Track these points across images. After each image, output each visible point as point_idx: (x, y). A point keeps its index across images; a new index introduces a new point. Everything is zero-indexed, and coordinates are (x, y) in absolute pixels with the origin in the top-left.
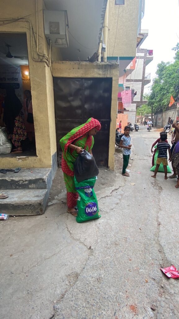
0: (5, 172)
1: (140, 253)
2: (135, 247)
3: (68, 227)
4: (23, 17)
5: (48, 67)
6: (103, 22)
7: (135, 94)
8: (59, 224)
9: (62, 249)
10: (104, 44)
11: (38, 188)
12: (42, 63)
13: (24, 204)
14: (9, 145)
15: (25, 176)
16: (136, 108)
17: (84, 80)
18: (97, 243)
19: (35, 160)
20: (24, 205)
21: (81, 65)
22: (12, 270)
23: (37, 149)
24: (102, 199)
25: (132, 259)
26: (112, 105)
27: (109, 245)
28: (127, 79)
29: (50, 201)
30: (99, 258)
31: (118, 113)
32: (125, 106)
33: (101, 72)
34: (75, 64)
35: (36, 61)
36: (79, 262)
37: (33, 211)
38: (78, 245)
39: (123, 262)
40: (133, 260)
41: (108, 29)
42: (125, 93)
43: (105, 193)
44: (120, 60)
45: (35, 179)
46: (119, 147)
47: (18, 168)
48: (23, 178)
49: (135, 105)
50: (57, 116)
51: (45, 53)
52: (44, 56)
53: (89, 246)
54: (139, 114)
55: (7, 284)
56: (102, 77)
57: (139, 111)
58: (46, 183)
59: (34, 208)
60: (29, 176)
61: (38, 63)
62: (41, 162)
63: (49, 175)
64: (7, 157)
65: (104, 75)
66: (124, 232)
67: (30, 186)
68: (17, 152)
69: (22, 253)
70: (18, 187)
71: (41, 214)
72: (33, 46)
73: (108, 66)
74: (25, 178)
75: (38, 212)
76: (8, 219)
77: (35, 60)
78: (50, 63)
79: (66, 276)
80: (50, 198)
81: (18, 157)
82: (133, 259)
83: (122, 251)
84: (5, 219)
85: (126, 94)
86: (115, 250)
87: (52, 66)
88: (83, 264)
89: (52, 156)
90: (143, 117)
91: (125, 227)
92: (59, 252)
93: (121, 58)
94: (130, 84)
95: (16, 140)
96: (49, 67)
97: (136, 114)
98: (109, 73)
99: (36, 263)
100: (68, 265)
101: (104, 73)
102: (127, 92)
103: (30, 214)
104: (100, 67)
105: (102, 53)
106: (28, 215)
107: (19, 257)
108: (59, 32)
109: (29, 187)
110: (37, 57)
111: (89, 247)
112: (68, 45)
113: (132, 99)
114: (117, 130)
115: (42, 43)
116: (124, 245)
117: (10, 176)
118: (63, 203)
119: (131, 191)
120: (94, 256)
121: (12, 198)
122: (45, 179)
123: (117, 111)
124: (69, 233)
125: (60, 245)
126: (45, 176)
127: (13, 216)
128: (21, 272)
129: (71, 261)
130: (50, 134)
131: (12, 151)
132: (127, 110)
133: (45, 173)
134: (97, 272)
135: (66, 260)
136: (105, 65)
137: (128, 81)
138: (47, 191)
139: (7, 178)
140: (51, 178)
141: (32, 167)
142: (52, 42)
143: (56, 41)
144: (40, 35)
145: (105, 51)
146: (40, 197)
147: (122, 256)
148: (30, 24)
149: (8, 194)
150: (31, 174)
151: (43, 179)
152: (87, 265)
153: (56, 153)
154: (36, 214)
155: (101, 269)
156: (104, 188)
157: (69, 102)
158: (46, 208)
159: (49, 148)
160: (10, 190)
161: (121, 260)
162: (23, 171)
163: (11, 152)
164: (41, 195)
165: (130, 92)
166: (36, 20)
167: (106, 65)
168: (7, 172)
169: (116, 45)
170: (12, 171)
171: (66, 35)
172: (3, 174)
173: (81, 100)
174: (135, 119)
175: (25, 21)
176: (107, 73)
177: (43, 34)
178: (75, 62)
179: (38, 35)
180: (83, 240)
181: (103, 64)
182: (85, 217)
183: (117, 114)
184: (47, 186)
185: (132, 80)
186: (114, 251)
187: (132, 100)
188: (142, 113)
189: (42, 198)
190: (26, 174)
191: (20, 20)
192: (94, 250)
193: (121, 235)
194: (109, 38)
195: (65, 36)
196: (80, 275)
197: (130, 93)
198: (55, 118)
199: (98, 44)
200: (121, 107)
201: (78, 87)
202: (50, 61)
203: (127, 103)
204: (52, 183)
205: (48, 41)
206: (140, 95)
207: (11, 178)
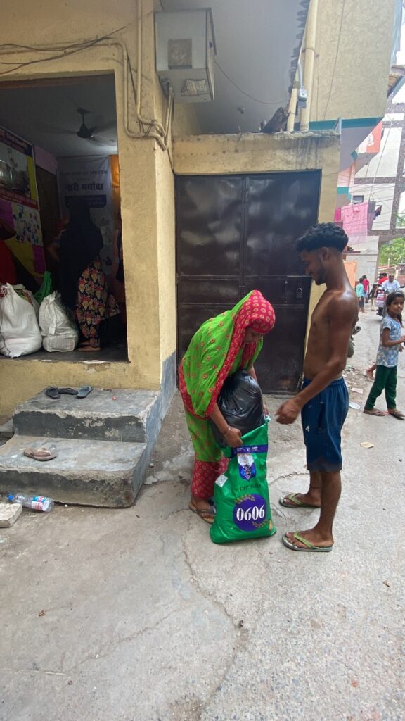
0: (56, 394)
1: (386, 664)
2: (369, 641)
3: (188, 553)
4: (108, 33)
5: (163, 150)
6: (303, 31)
7: (378, 213)
8: (165, 541)
9: (165, 616)
10: (304, 88)
11: (124, 440)
12: (149, 141)
13: (89, 478)
14: (71, 334)
15: (98, 409)
16: (379, 246)
17: (248, 179)
18: (259, 614)
19: (125, 370)
20: (87, 481)
21: (244, 142)
22: (37, 657)
23: (129, 346)
24: (281, 480)
25: (361, 680)
27: (293, 625)
28: (356, 177)
29: (151, 473)
30: (264, 663)
33: (291, 157)
34: (228, 140)
35: (133, 138)
36: (208, 666)
37: (108, 496)
38: (210, 611)
39: (333, 688)
40: (361, 686)
41: (315, 53)
42: (351, 211)
43: (291, 464)
44: (343, 127)
45: (120, 418)
47: (84, 387)
48: (94, 412)
49: (377, 238)
51: (157, 116)
52: (152, 125)
53: (239, 620)
54: (386, 262)
55: (21, 698)
57: (386, 255)
58: (145, 430)
59: (110, 490)
60: (107, 408)
61: (139, 143)
62: (138, 376)
63: (152, 408)
64: (64, 360)
65: (300, 163)
66: (337, 587)
67: (107, 433)
68: (89, 349)
69: (68, 612)
70: (80, 433)
71: (127, 507)
72: (128, 103)
73: (312, 142)
74: (98, 413)
75: (119, 501)
76: (52, 511)
77: (131, 134)
78: (169, 142)
79: (168, 703)
80: (152, 464)
81: (86, 362)
82: (363, 683)
83: (330, 651)
84: (44, 510)
85: (355, 214)
86: (311, 645)
87: (173, 149)
88: (217, 676)
89: (164, 363)
90: (395, 267)
91: (342, 573)
92: (157, 624)
93: (347, 123)
94: (364, 190)
96: (166, 151)
97: (378, 262)
98: (313, 158)
99: (97, 648)
100: (176, 668)
101: (300, 159)
102: (356, 209)
103: (102, 503)
104: (289, 145)
105: (296, 114)
106: (97, 505)
107: (58, 621)
108: (191, 62)
109: (104, 434)
110: (138, 127)
111: (237, 623)
112: (211, 94)
113: (370, 225)
115: (149, 94)
116: (338, 631)
117: (65, 406)
118: (183, 481)
119: (361, 465)
120: (249, 652)
121: (63, 461)
122: (141, 418)
124: (188, 571)
125: (161, 603)
126: (142, 412)
127: (63, 505)
128: (57, 669)
129: (186, 659)
130: (160, 309)
131: (78, 346)
132: (355, 250)
133: (143, 402)
134: (254, 708)
135: (174, 652)
136: (303, 138)
137: (359, 181)
138: (145, 447)
139: (58, 412)
140: (158, 415)
141: (117, 386)
142: (173, 91)
143: (184, 88)
144: (145, 74)
145: (305, 107)
146: (126, 464)
147: (329, 665)
148: (123, 51)
149: (58, 448)
150: (114, 403)
151: (137, 419)
152: (228, 681)
153: (173, 354)
154: (115, 505)
155: (267, 698)
156: (288, 450)
157: (210, 233)
158: (139, 491)
159: (157, 343)
160: (63, 439)
161: (328, 679)
162: (96, 396)
164: (131, 459)
165: (364, 208)
166: (137, 39)
167: (305, 140)
168: (62, 396)
169: (333, 91)
170: (73, 394)
171: (207, 68)
172: (52, 400)
173: (238, 227)
174: (374, 273)
175: (112, 44)
176: (309, 159)
177: (153, 71)
178: (228, 135)
179: (142, 75)
180: (223, 595)
181: (299, 137)
182: (232, 531)
184: (147, 436)
185: (370, 181)
186: (308, 647)
187: (368, 228)
188: (392, 258)
189: (131, 467)
190: (99, 404)
191: (101, 42)
192: (250, 632)
193: (328, 597)
194: (316, 76)
195: (204, 71)
196: (208, 708)
197: (364, 212)
198: (177, 271)
199: (288, 90)
201: (233, 197)
202: (169, 137)
204: (159, 428)
205: (166, 88)
206: (390, 215)
207: (67, 412)
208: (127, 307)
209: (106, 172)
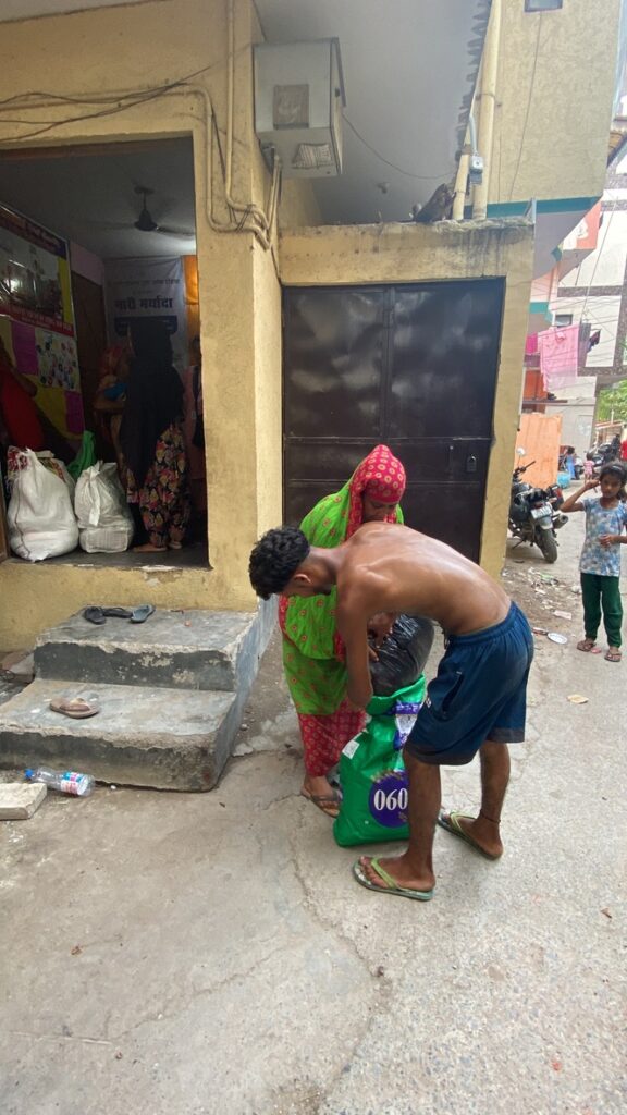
0: (99, 617)
1: (605, 1036)
2: (579, 1001)
3: (300, 862)
4: (184, 77)
5: (265, 249)
6: (477, 70)
7: (595, 340)
8: (264, 842)
9: (264, 957)
10: (480, 154)
11: (203, 687)
12: (243, 236)
13: (148, 745)
14: (124, 526)
15: (162, 639)
16: (597, 392)
17: (393, 292)
18: (409, 956)
19: (204, 581)
20: (147, 749)
21: (386, 236)
22: (69, 1017)
23: (210, 543)
25: (566, 1060)
26: (500, 379)
27: (461, 974)
28: (561, 286)
29: (243, 740)
30: (416, 1031)
31: (523, 411)
32: (552, 384)
33: (460, 259)
34: (363, 233)
35: (220, 231)
36: (330, 1035)
37: (177, 772)
38: (333, 950)
39: (523, 1071)
40: (567, 1069)
41: (496, 102)
42: (553, 339)
44: (537, 212)
45: (195, 653)
46: (524, 540)
47: (143, 606)
48: (157, 645)
49: (593, 379)
50: (288, 425)
51: (256, 199)
52: (248, 212)
53: (377, 965)
54: (608, 416)
55: (43, 1078)
56: (464, 276)
57: (608, 405)
58: (234, 672)
59: (181, 764)
60: (176, 638)
61: (228, 238)
62: (224, 590)
63: (245, 638)
64: (112, 565)
65: (473, 268)
66: (529, 917)
67: (177, 677)
68: (148, 548)
69: (117, 948)
70: (135, 677)
71: (206, 791)
72: (212, 180)
73: (490, 235)
74: (163, 646)
75: (195, 779)
76: (91, 795)
77: (217, 227)
78: (274, 237)
79: (268, 1090)
80: (245, 726)
81: (146, 568)
82: (569, 1064)
83: (518, 1015)
84: (79, 793)
85: (559, 343)
86: (489, 1005)
87: (279, 247)
88: (344, 1049)
91: (538, 896)
92: (252, 968)
93: (544, 206)
94: (573, 306)
95: (148, 506)
96: (269, 251)
97: (595, 416)
98: (492, 259)
99: (160, 1005)
100: (281, 1037)
101: (472, 261)
102: (560, 335)
103: (168, 784)
104: (455, 240)
105: (467, 193)
106: (161, 787)
107: (101, 962)
108: (307, 118)
109: (172, 679)
110: (227, 216)
111: (374, 969)
112: (338, 165)
113: (582, 360)
114: (515, 476)
115: (244, 166)
116: (531, 985)
117: (113, 635)
118: (291, 752)
119: (569, 729)
120: (393, 1015)
121: (109, 718)
122: (228, 654)
123: (521, 403)
124: (300, 890)
125: (258, 937)
126: (229, 645)
127: (109, 785)
128: (98, 1036)
129: (296, 1023)
130: (258, 488)
131: (133, 545)
132: (558, 398)
133: (231, 630)
134: (400, 1100)
135: (278, 1013)
136: (477, 230)
137: (564, 293)
138: (233, 699)
139: (103, 644)
140: (254, 649)
141: (193, 605)
142: (280, 161)
143: (297, 156)
144: (239, 138)
145: (480, 182)
146: (204, 725)
147: (517, 1037)
148: (205, 103)
149: (102, 699)
150: (186, 631)
151: (222, 655)
152: (360, 1057)
154: (187, 787)
155: (421, 1085)
157: (334, 372)
158: (225, 766)
160: (109, 685)
161: (514, 1058)
162: (160, 620)
163: (130, 547)
164: (213, 717)
165: (572, 334)
166: (227, 87)
167: (480, 233)
168: (109, 619)
169: (523, 158)
170: (125, 617)
171: (331, 128)
172: (93, 626)
173: (378, 364)
174: (589, 433)
175: (189, 93)
176: (486, 261)
177: (250, 131)
179: (233, 138)
180: (354, 927)
181: (471, 228)
182: (367, 826)
183: (519, 417)
184: (237, 681)
185: (582, 292)
186: (485, 1008)
187: (579, 364)
188: (618, 410)
189: (213, 729)
190: (166, 632)
191: (173, 90)
192: (395, 984)
193: (515, 932)
194: (498, 135)
195: (328, 131)
196: (329, 1099)
197: (573, 339)
198: (284, 431)
199: (453, 158)
200: (536, 389)
201: (370, 318)
202: (274, 230)
203: (559, 374)
204: (256, 669)
205: (269, 157)
206: (613, 343)
207: (116, 644)
208: (209, 485)
209: (177, 281)
